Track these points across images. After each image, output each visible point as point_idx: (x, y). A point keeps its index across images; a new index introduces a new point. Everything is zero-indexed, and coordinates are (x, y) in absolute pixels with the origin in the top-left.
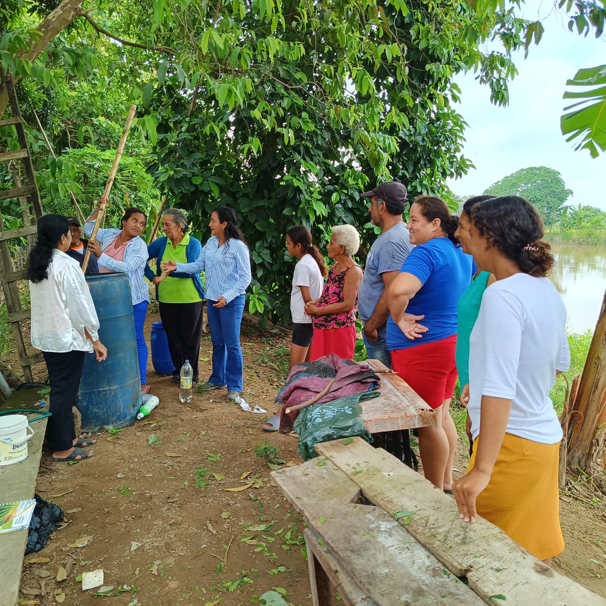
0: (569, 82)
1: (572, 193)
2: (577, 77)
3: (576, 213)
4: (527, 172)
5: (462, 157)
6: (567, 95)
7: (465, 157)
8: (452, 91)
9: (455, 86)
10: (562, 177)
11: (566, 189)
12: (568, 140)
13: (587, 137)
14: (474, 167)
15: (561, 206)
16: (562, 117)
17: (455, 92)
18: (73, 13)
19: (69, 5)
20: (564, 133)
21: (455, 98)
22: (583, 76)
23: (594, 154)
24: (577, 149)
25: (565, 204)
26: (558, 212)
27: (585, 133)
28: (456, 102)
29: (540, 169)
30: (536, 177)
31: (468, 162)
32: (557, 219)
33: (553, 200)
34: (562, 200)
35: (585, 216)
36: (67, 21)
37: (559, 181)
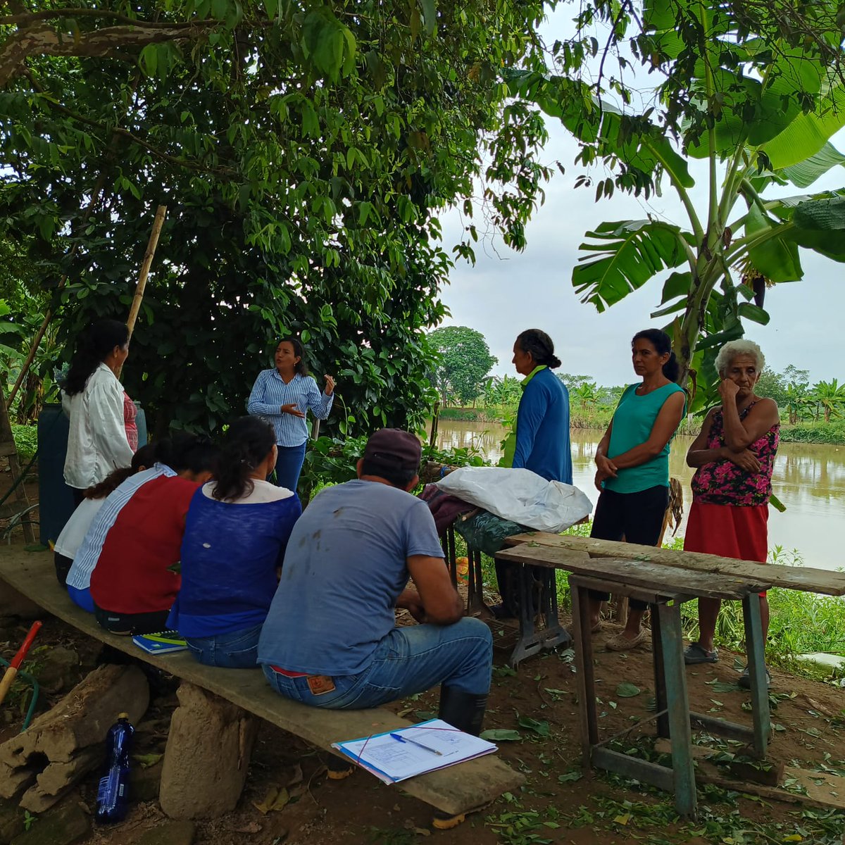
0: (589, 234)
1: (497, 361)
2: (599, 229)
3: (501, 386)
4: (446, 331)
5: (438, 303)
6: (583, 247)
7: (442, 303)
8: (430, 226)
9: (435, 221)
10: (486, 341)
11: (491, 355)
12: (577, 292)
13: (594, 290)
14: (450, 315)
15: (485, 376)
16: (576, 269)
17: (434, 227)
18: (14, 70)
19: (10, 60)
20: (574, 285)
21: (434, 235)
22: (605, 229)
23: (600, 308)
24: (583, 302)
25: (490, 374)
26: (482, 384)
27: (593, 286)
28: (435, 238)
29: (461, 329)
30: (456, 339)
31: (446, 310)
32: (481, 391)
33: (477, 368)
34: (487, 368)
35: (512, 390)
36: (5, 78)
37: (483, 346)
